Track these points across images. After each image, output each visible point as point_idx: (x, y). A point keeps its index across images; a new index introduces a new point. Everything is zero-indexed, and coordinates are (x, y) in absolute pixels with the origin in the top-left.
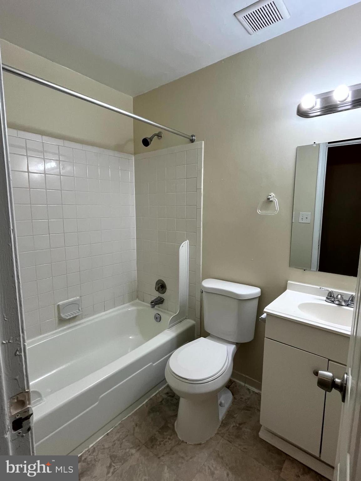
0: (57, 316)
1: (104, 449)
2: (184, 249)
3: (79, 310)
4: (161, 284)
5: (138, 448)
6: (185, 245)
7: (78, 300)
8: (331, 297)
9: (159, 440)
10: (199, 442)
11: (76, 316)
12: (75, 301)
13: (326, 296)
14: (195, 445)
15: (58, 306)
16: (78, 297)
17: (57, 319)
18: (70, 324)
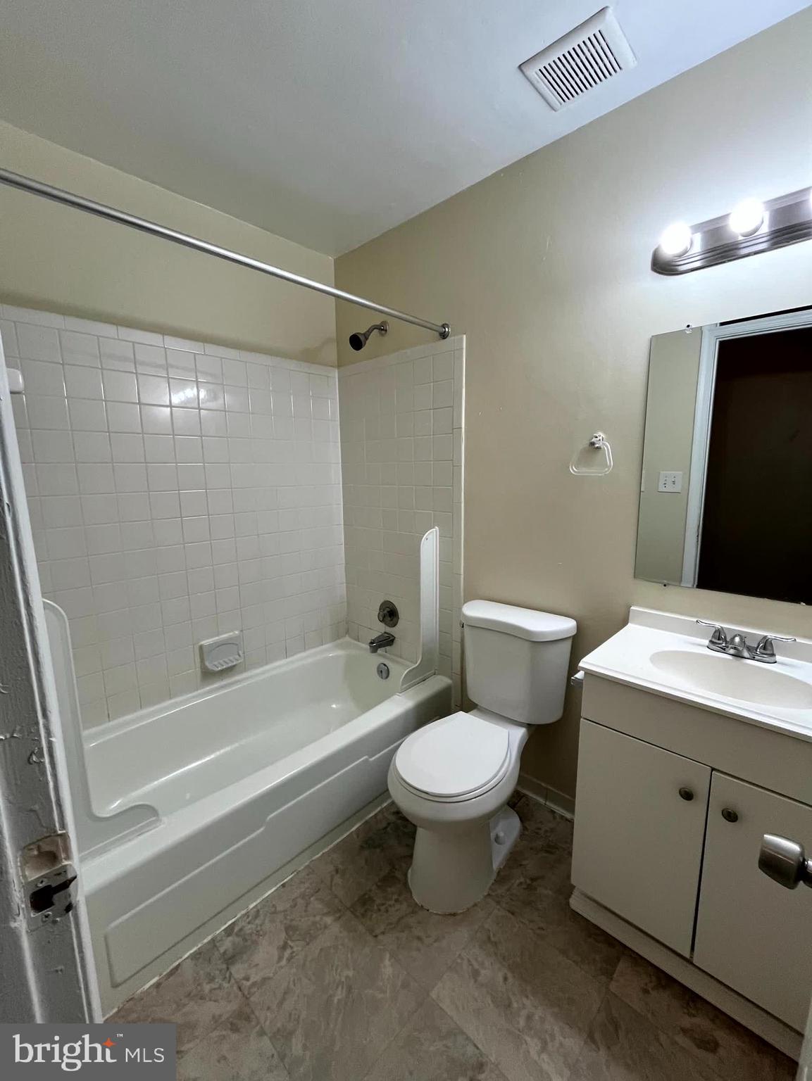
0: (198, 665)
1: (275, 912)
2: (430, 545)
3: (239, 656)
4: (388, 609)
5: (338, 915)
6: (431, 536)
7: (237, 637)
8: (719, 640)
9: (378, 901)
10: (452, 911)
11: (234, 666)
12: (231, 638)
13: (710, 639)
14: (445, 915)
15: (201, 647)
16: (237, 632)
17: (199, 670)
18: (222, 680)
